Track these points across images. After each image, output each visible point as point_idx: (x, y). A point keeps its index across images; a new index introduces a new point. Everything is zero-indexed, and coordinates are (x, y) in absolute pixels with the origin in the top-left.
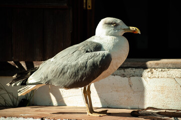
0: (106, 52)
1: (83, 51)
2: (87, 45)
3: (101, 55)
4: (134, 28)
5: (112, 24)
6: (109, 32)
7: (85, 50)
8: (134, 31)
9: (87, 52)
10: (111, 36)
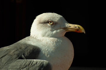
0: (45, 62)
1: (15, 56)
2: (20, 48)
3: (38, 65)
4: (76, 26)
5: (48, 22)
6: (46, 33)
7: (18, 55)
8: (78, 30)
9: (21, 58)
10: (51, 37)
